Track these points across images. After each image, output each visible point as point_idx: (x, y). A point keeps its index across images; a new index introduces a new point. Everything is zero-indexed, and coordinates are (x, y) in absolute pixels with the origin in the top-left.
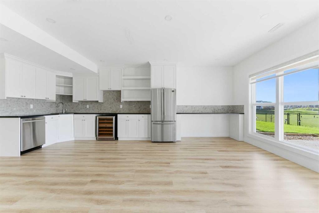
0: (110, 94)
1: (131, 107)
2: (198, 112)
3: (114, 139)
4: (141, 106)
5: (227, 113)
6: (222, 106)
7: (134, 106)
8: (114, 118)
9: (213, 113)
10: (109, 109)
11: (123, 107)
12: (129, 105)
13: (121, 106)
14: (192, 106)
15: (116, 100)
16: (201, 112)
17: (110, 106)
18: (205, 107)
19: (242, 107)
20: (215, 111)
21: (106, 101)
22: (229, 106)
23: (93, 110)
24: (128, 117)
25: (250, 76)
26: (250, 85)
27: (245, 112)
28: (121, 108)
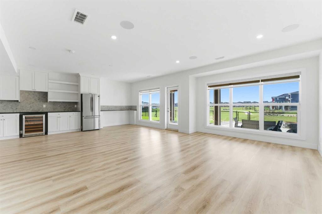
0: (29, 94)
1: (56, 107)
2: (112, 110)
3: (44, 134)
4: (66, 105)
5: (128, 110)
6: (125, 106)
7: (59, 105)
8: (44, 116)
9: (120, 110)
10: (28, 108)
11: (46, 107)
12: (54, 105)
13: (44, 106)
14: (108, 106)
15: (38, 100)
16: (113, 110)
17: (29, 106)
18: (116, 107)
19: (136, 107)
20: (121, 109)
21: (24, 101)
22: (129, 106)
23: (5, 110)
24: (59, 114)
25: (140, 91)
26: (139, 96)
27: (137, 110)
28: (44, 107)
